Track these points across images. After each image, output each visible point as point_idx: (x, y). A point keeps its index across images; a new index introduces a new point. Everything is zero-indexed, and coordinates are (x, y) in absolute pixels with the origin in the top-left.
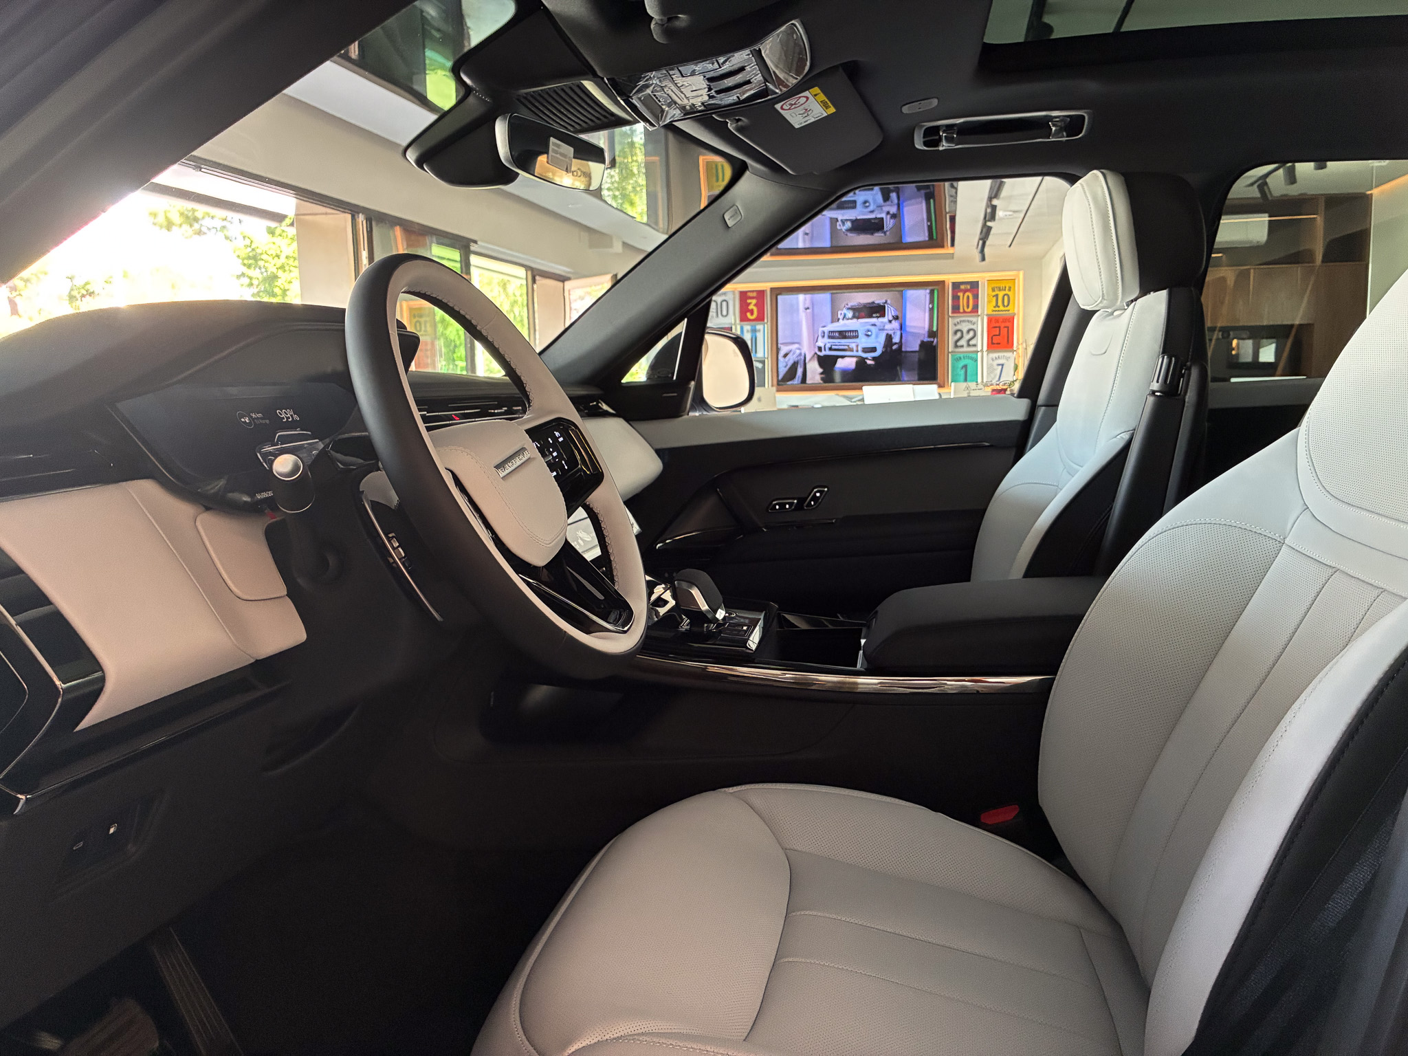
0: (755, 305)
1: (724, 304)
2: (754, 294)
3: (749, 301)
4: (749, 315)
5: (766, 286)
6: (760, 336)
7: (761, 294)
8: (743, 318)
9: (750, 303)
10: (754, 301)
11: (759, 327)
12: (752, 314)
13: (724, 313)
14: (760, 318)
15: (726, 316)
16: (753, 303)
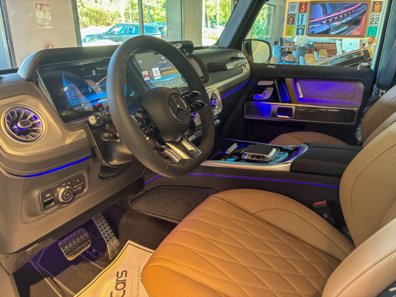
1: (294, 6)
2: (304, 3)
4: (302, 10)
6: (304, 17)
7: (307, 3)
9: (303, 6)
11: (305, 14)
13: (294, 9)
14: (305, 11)
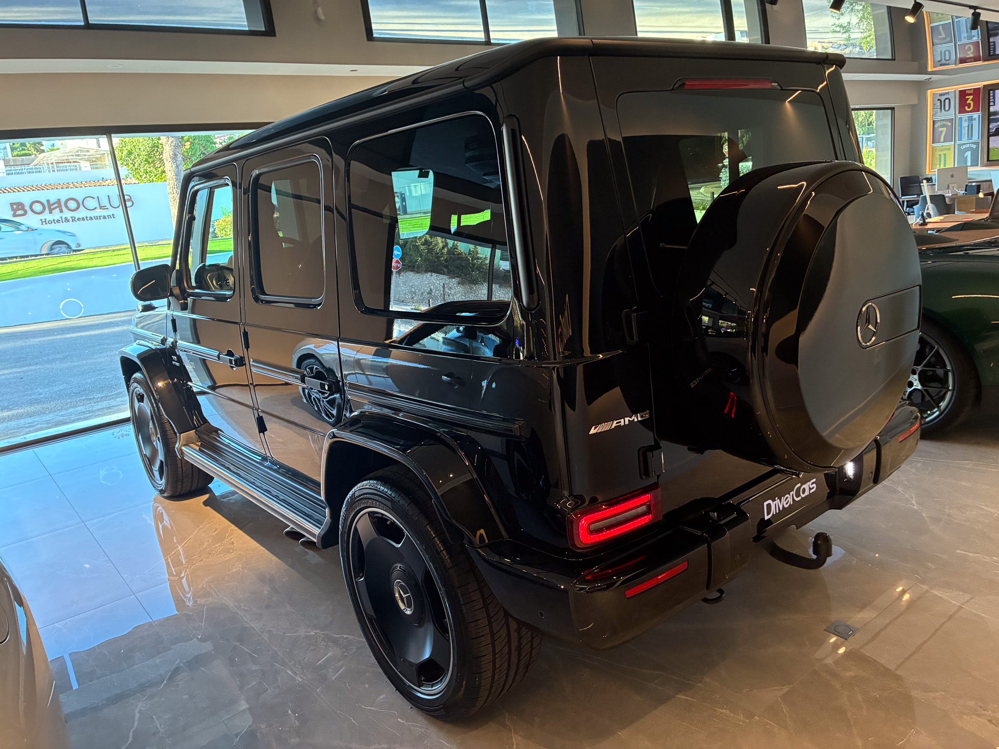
0: (971, 100)
1: (947, 101)
2: (972, 92)
3: (967, 97)
4: (966, 108)
5: (980, 85)
6: (975, 124)
7: (977, 90)
8: (962, 110)
9: (969, 99)
10: (971, 97)
11: (976, 115)
12: (969, 107)
13: (947, 108)
14: (976, 109)
15: (948, 110)
16: (970, 99)
